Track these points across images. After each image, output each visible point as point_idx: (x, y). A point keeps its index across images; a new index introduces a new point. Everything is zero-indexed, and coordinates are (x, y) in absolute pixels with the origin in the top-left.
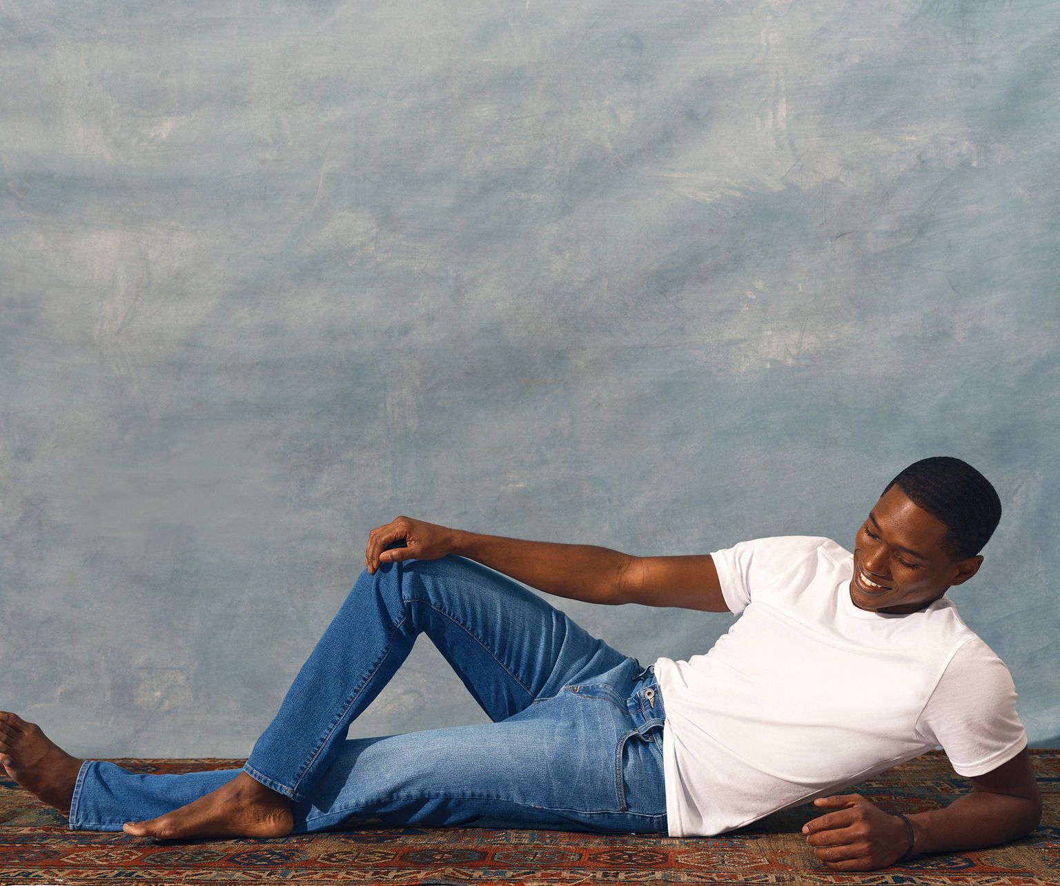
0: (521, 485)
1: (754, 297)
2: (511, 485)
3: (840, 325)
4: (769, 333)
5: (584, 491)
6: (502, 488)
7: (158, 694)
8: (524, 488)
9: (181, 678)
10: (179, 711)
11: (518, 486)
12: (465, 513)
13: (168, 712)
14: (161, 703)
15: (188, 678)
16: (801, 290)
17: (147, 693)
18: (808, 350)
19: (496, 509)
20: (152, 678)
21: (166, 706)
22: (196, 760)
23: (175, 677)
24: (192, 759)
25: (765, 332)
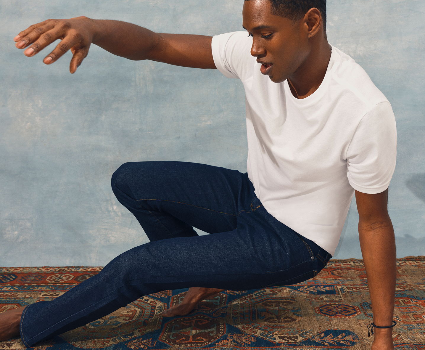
0: (209, 123)
1: (333, 25)
2: (204, 123)
3: (376, 41)
4: (340, 45)
5: (242, 127)
6: (199, 125)
7: (16, 233)
8: (211, 124)
9: (28, 224)
10: (28, 242)
11: (207, 123)
12: (179, 137)
13: (21, 242)
14: (18, 237)
15: (32, 224)
16: (357, 22)
17: (10, 232)
18: (359, 54)
19: (195, 135)
20: (13, 224)
21: (21, 239)
22: (38, 268)
23: (25, 224)
24: (36, 268)
25: (338, 44)
